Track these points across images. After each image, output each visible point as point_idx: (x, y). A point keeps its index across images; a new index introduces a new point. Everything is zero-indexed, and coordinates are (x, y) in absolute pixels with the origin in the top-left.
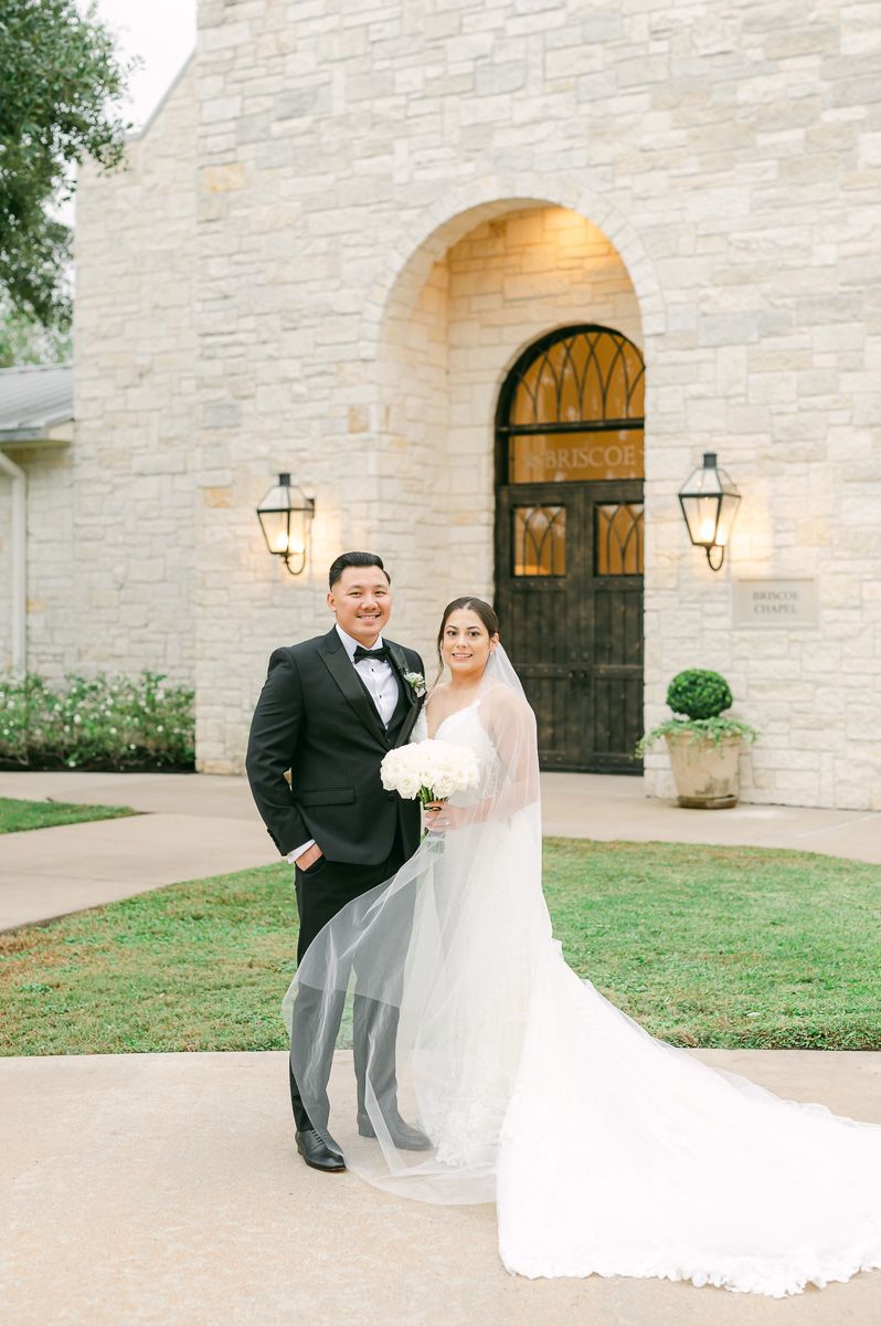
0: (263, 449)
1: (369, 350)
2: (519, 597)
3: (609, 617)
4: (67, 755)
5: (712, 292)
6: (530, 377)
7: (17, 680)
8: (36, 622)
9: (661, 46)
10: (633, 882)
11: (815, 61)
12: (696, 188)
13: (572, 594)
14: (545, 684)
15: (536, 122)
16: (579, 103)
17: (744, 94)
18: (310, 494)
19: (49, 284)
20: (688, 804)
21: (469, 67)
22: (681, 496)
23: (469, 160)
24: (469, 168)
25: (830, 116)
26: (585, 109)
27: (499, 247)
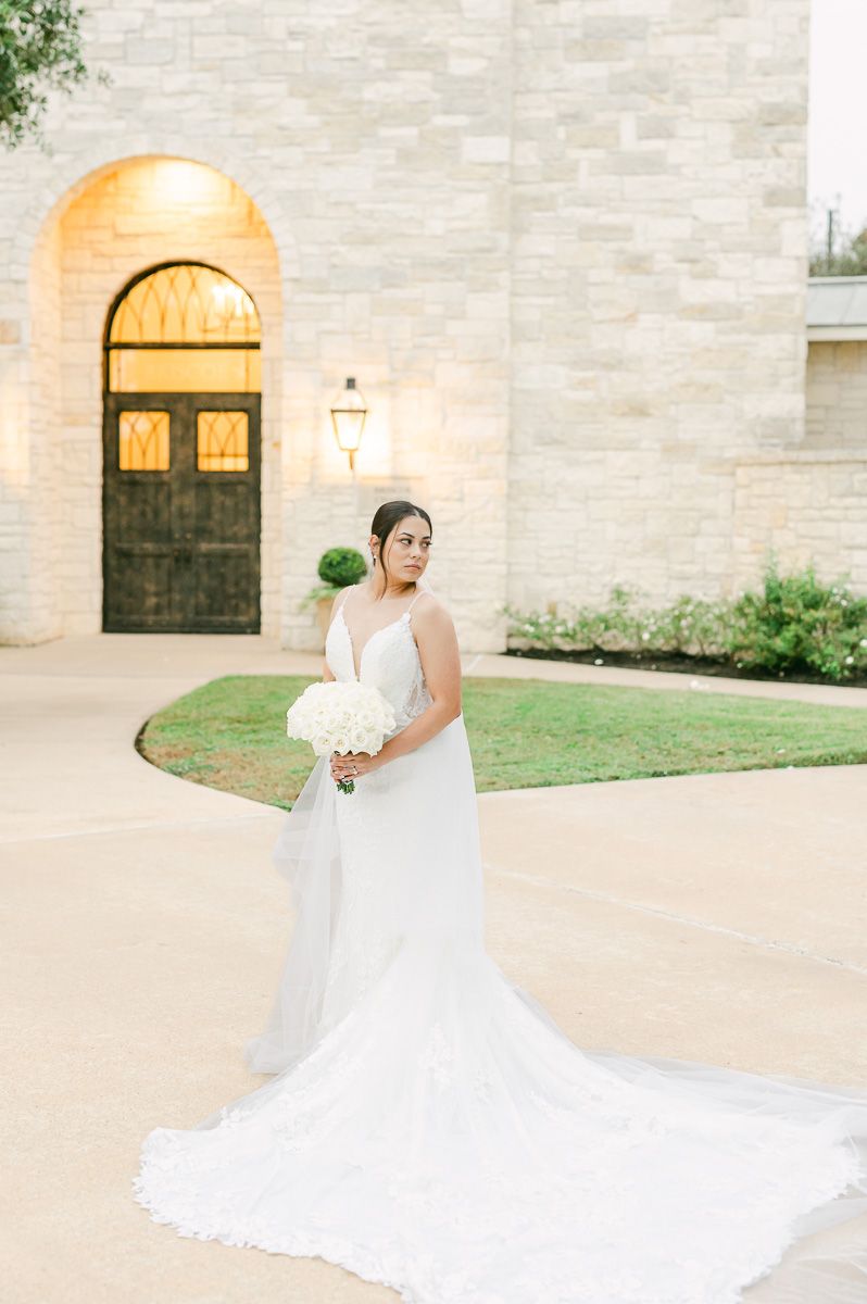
2: (126, 488)
3: (209, 505)
5: (342, 249)
9: (297, 46)
11: (427, 76)
12: (328, 164)
13: (175, 486)
14: (150, 561)
15: (184, 93)
16: (224, 82)
17: (368, 93)
21: (120, 38)
22: (333, 411)
23: (120, 118)
24: (120, 125)
25: (440, 120)
26: (230, 88)
27: (111, 188)
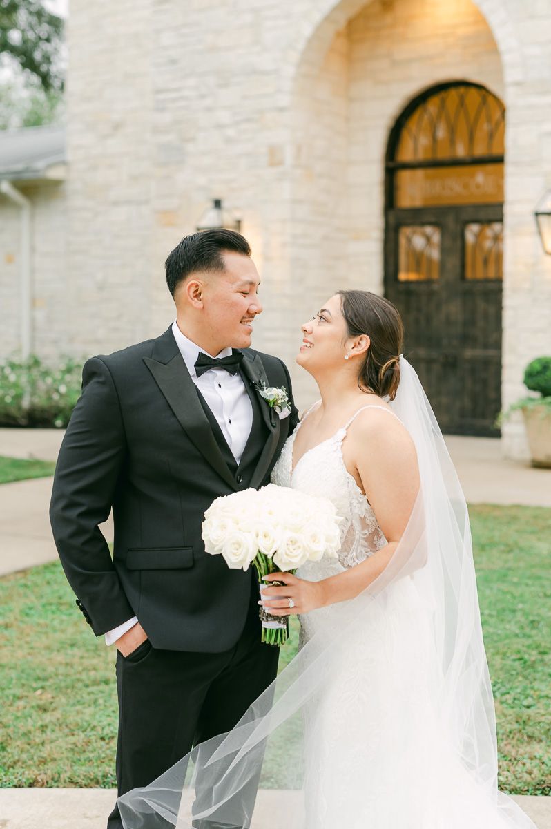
0: (202, 180)
1: (284, 100)
2: (403, 297)
3: (474, 313)
4: (56, 416)
6: (412, 124)
7: (23, 358)
8: (40, 315)
10: (503, 552)
13: (444, 295)
18: (238, 215)
19: (47, 59)
20: (539, 465)
22: (537, 214)
27: (388, 19)
